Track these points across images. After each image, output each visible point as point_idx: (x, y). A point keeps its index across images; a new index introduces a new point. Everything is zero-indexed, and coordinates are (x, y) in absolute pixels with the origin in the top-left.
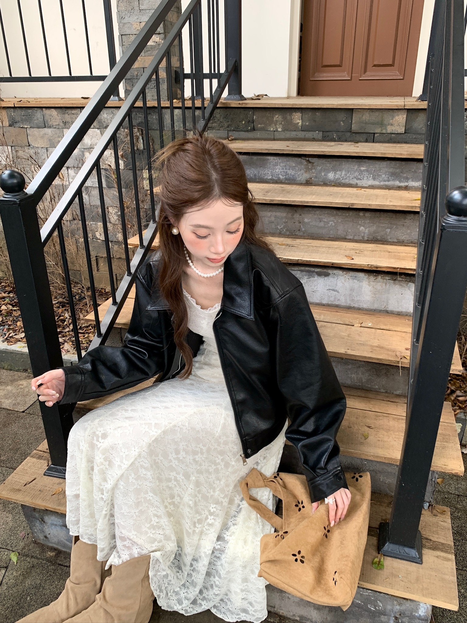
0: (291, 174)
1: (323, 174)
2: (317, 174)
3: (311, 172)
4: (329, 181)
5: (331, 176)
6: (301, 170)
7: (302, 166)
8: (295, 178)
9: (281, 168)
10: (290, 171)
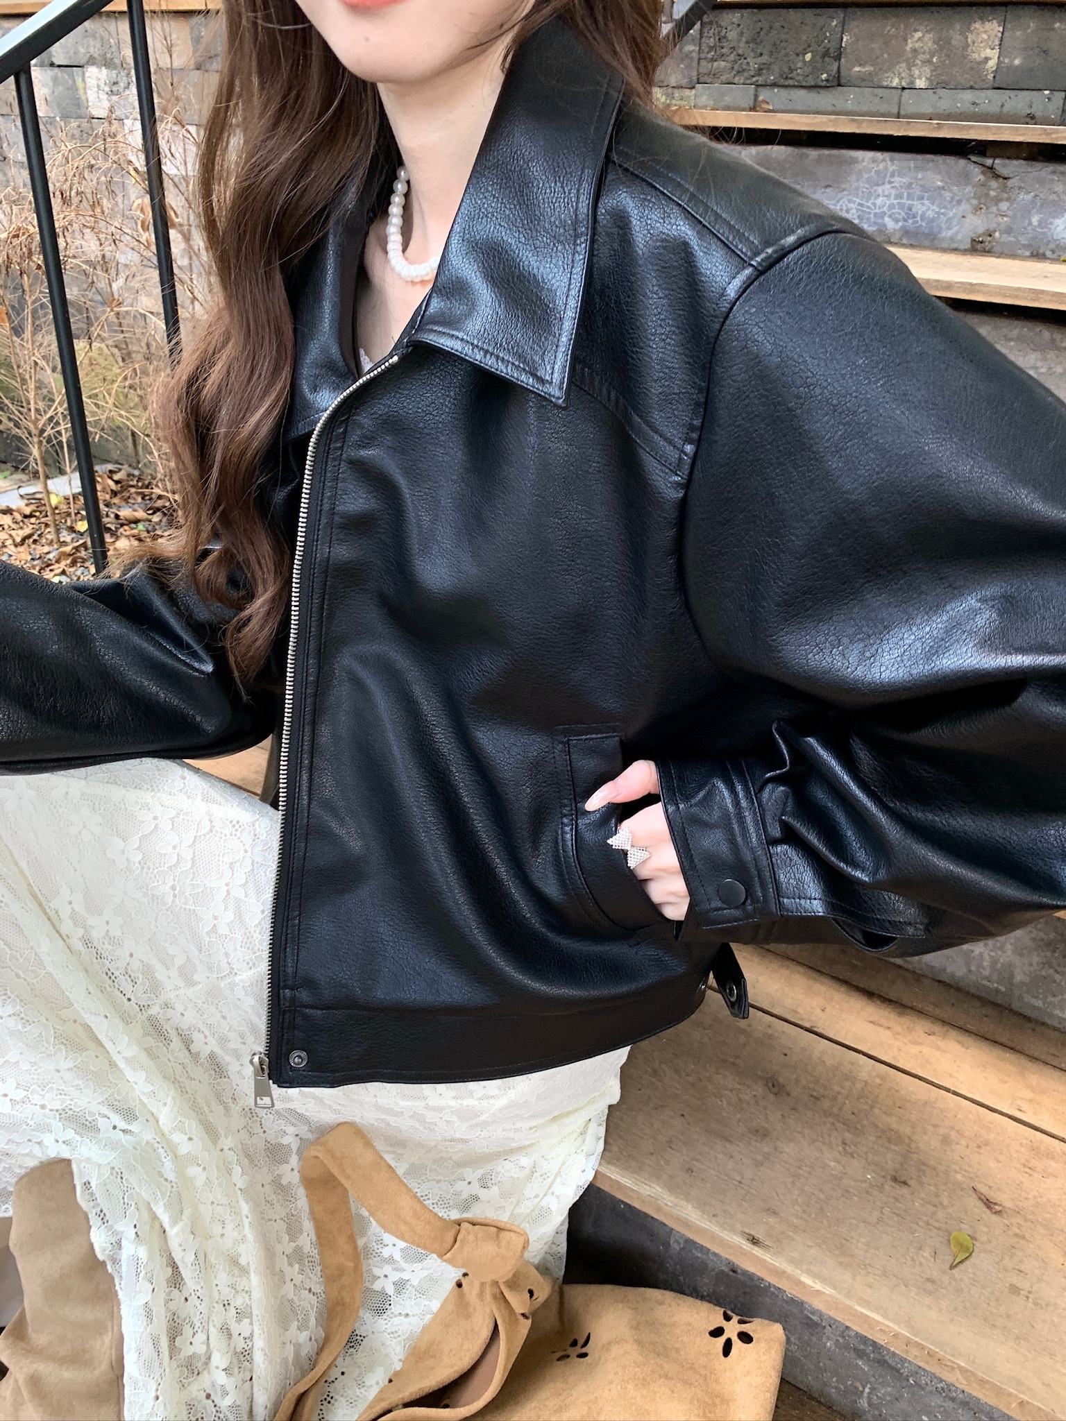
0: (923, 217)
1: (1035, 220)
2: (1014, 217)
3: (994, 209)
4: (1052, 246)
5: (1064, 226)
6: (959, 202)
8: (936, 230)
9: (894, 192)
10: (923, 204)
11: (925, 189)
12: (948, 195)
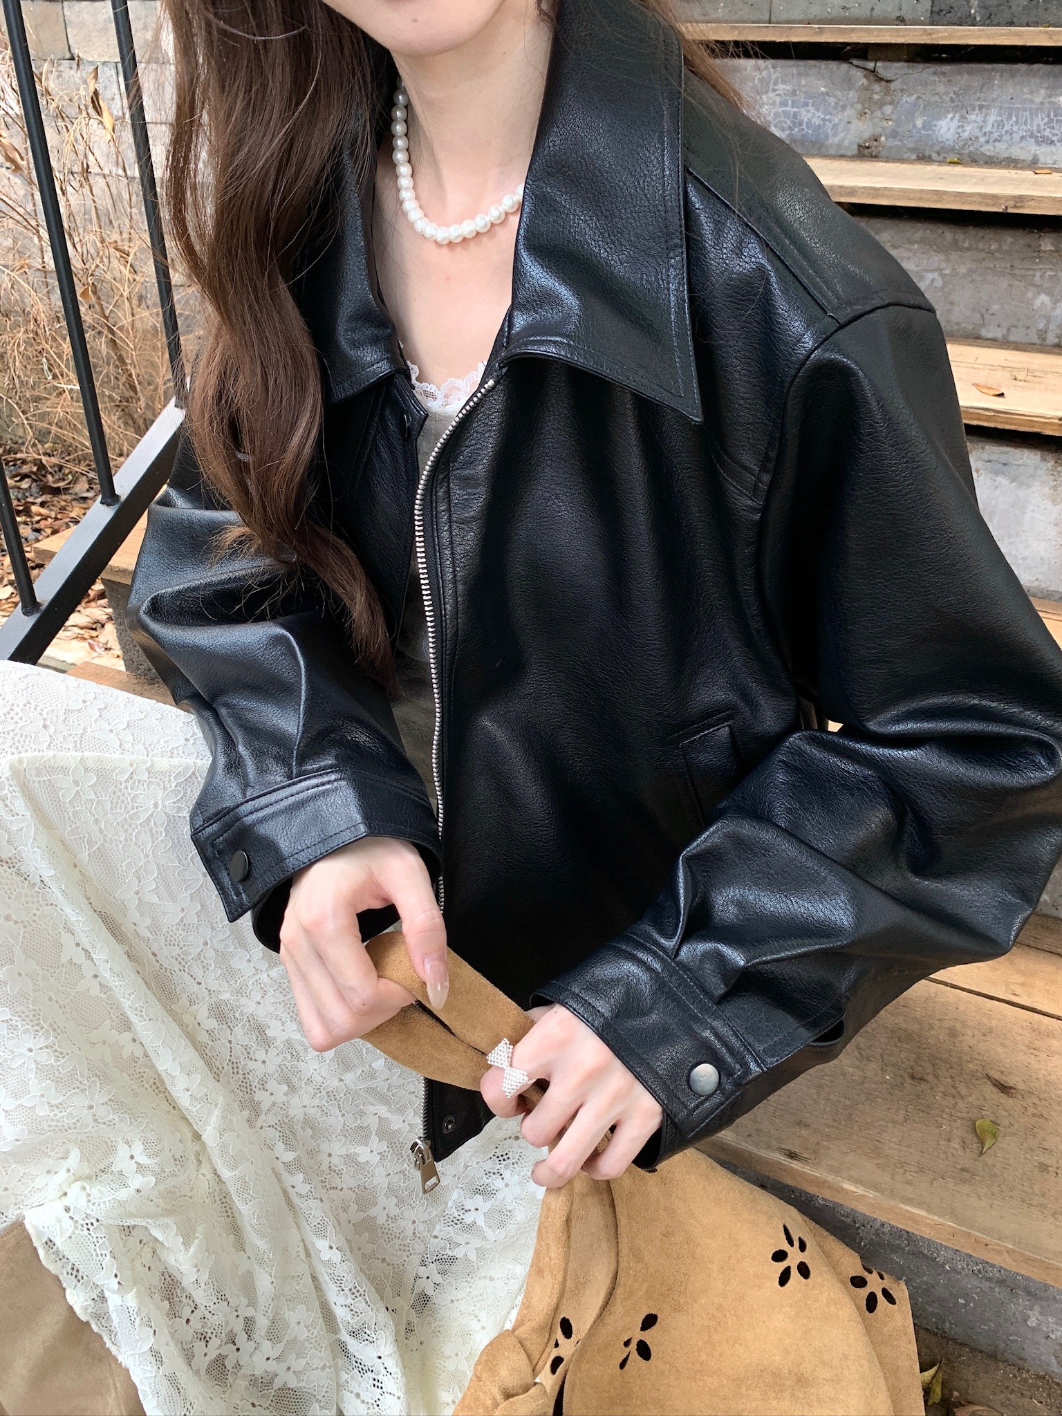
0: (809, 124)
1: (919, 123)
2: (898, 121)
3: (878, 113)
4: (937, 148)
5: (947, 128)
6: (844, 107)
7: (852, 94)
8: (822, 136)
9: (778, 99)
10: (808, 111)
11: (809, 96)
12: (832, 100)
